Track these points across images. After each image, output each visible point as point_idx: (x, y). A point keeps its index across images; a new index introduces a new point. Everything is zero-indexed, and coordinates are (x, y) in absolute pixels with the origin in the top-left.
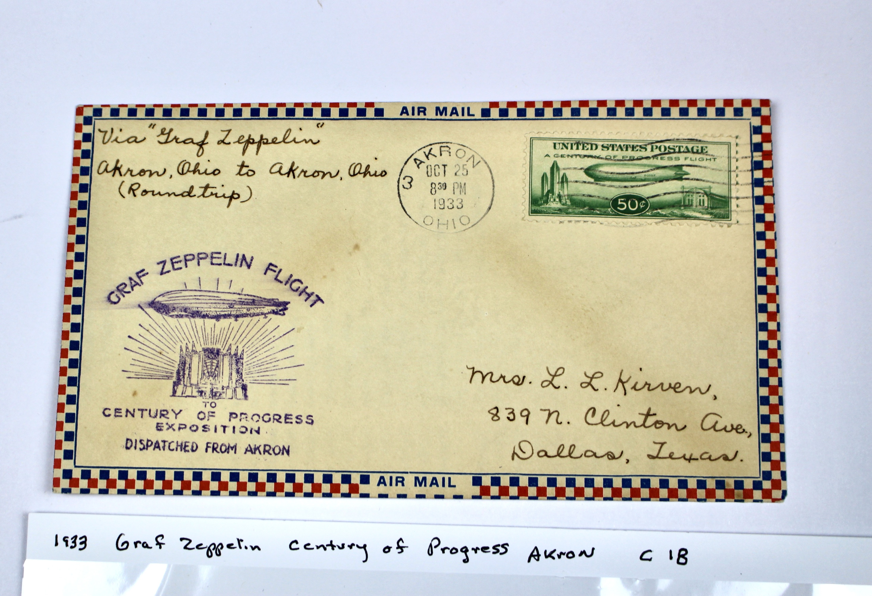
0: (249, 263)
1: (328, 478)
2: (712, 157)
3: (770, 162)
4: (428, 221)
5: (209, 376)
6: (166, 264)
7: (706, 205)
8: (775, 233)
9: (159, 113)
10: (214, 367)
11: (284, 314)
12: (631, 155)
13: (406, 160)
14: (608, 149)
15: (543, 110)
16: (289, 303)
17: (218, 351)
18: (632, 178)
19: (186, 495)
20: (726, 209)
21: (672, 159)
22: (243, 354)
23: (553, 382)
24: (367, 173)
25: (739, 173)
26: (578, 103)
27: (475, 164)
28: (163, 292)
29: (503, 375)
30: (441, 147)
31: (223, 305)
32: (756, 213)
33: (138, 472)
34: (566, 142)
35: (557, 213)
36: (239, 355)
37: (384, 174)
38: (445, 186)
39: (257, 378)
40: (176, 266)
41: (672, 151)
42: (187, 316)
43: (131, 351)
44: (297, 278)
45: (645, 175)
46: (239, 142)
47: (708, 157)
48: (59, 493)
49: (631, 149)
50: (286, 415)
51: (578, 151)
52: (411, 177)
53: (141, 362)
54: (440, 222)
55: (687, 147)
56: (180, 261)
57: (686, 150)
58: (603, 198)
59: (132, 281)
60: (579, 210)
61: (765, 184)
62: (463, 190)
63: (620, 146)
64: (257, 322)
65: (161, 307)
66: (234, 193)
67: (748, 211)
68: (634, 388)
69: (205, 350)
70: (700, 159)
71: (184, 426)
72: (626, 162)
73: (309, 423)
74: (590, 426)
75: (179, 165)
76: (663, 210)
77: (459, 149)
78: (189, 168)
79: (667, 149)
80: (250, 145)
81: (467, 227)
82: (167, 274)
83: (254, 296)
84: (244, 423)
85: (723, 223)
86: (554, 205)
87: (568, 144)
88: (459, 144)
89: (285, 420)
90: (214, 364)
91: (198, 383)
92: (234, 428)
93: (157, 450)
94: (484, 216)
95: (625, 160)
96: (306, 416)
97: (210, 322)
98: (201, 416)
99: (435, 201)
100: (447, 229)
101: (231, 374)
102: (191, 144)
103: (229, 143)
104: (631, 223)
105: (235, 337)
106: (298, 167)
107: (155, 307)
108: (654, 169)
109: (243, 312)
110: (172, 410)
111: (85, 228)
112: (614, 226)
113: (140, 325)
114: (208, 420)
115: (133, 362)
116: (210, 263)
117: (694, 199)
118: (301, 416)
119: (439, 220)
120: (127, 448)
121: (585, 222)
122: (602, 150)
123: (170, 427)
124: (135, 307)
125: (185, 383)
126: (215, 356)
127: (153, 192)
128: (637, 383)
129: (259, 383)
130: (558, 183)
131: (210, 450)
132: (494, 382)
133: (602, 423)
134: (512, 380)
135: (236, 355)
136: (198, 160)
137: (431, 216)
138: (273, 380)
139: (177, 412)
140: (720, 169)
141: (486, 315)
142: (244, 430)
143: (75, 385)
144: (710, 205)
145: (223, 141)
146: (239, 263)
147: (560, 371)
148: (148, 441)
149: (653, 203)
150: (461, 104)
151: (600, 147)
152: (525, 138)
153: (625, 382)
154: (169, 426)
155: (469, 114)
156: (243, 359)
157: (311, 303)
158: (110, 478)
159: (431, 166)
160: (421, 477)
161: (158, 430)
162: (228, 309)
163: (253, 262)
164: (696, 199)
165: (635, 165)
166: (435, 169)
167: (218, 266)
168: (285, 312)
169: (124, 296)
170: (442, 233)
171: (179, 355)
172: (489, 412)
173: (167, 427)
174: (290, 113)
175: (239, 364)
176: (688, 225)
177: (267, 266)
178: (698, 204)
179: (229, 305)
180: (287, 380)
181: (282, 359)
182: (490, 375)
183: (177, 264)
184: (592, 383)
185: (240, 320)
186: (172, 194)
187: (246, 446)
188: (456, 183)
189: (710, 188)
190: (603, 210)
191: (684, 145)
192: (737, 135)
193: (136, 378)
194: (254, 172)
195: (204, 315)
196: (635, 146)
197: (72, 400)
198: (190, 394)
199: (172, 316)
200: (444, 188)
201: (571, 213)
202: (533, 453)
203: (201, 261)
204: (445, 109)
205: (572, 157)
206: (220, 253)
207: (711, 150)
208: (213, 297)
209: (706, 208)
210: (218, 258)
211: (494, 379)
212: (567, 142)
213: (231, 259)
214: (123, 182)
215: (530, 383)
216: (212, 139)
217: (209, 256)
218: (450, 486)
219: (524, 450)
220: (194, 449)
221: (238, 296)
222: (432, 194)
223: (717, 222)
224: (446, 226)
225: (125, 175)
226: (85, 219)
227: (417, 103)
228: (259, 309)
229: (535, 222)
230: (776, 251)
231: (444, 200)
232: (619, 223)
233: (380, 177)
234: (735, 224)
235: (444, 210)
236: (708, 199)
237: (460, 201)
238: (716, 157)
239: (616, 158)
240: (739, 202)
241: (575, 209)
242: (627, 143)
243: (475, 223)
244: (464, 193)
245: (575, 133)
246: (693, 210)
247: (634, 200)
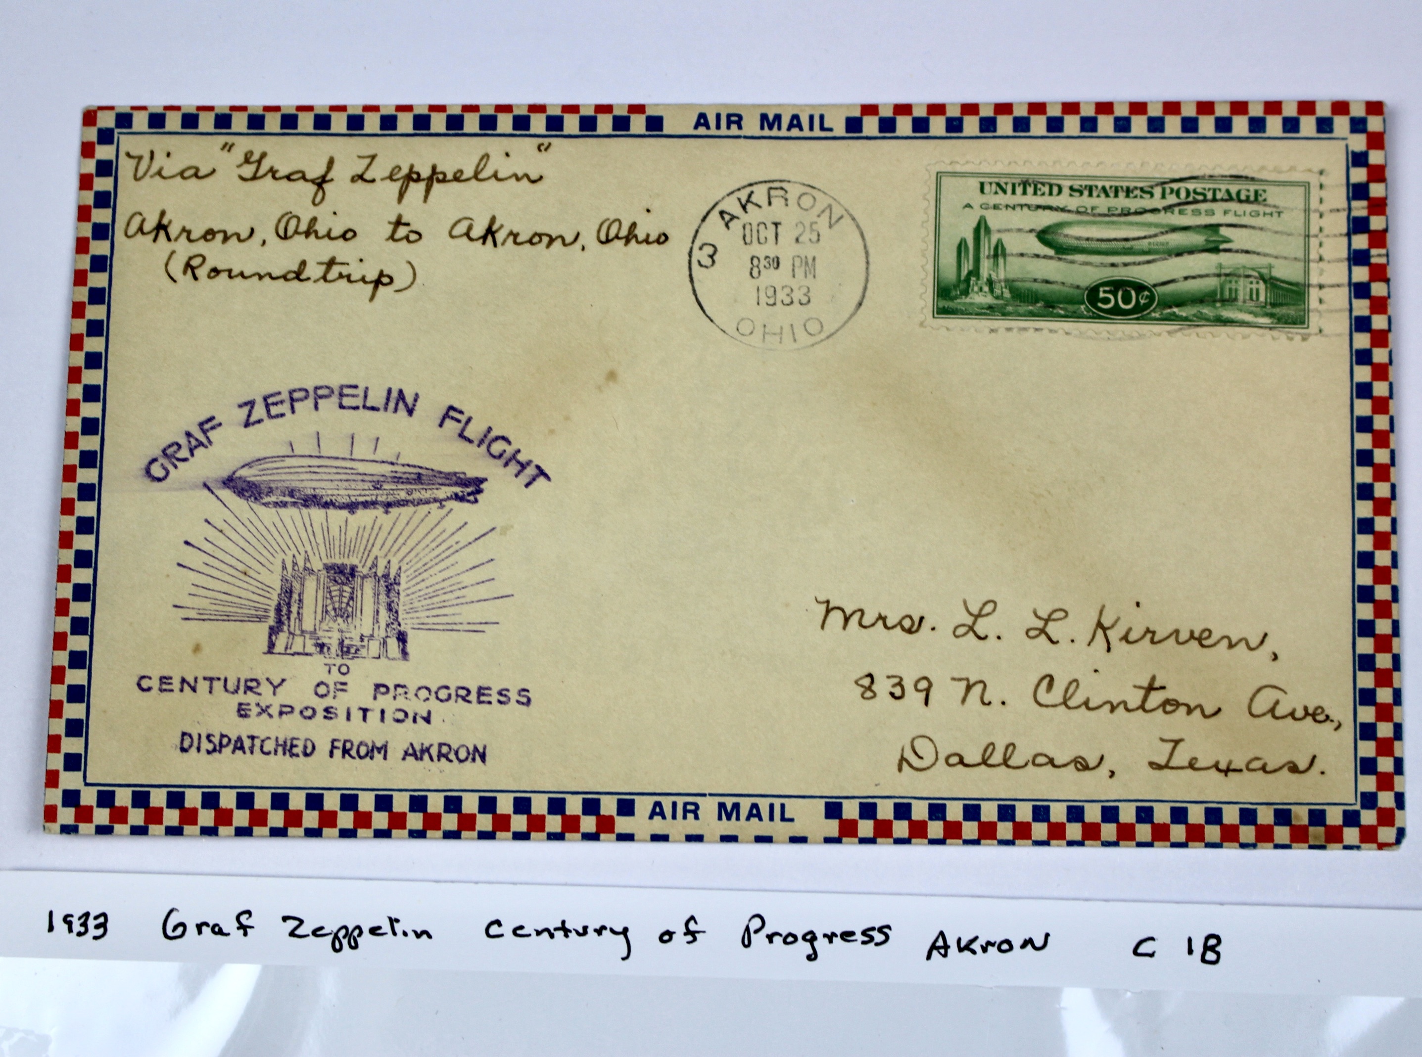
0: (410, 406)
1: (557, 806)
2: (1274, 210)
3: (1383, 218)
4: (745, 328)
5: (336, 616)
6: (256, 407)
7: (1262, 298)
8: (1390, 352)
9: (239, 122)
10: (345, 600)
11: (476, 501)
12: (1123, 206)
13: (704, 213)
14: (1081, 193)
15: (960, 120)
16: (486, 480)
17: (353, 569)
18: (1125, 247)
19: (294, 837)
20: (1299, 307)
21: (1200, 213)
22: (399, 576)
23: (976, 628)
24: (632, 238)
25: (1324, 240)
26: (1026, 108)
27: (833, 221)
28: (248, 460)
29: (883, 615)
30: (771, 188)
31: (361, 483)
32: (1355, 314)
33: (203, 793)
34: (1002, 181)
35: (985, 314)
36: (392, 576)
37: (663, 239)
38: (777, 263)
39: (426, 620)
40: (274, 410)
41: (1200, 198)
42: (294, 504)
43: (190, 569)
44: (500, 434)
45: (1150, 244)
46: (391, 178)
47: (1268, 210)
48: (55, 833)
49: (1124, 194)
50: (480, 688)
51: (1025, 197)
52: (713, 246)
53: (209, 589)
54: (767, 330)
55: (1228, 191)
56: (282, 402)
57: (1226, 197)
58: (1072, 286)
59: (192, 440)
60: (1026, 308)
61: (1374, 260)
62: (810, 270)
63: (1103, 188)
64: (427, 516)
65: (247, 488)
66: (381, 274)
67: (1341, 310)
68: (1125, 638)
69: (328, 568)
70: (1253, 214)
71: (289, 709)
73: (523, 704)
74: (1044, 709)
75: (279, 221)
76: (1183, 308)
77: (804, 194)
78: (297, 226)
79: (1192, 194)
80: (412, 184)
81: (818, 338)
82: (257, 426)
83: (421, 468)
84: (401, 703)
85: (1292, 333)
86: (980, 298)
87: (1006, 184)
88: (804, 184)
89: (478, 697)
90: (344, 594)
91: (315, 629)
92: (383, 712)
93: (239, 753)
94: (849, 319)
95: (1113, 215)
96: (516, 691)
97: (337, 516)
98: (322, 690)
99: (758, 290)
100: (781, 342)
101: (378, 612)
102: (302, 182)
103: (373, 181)
104: (1123, 332)
105: (384, 544)
106: (502, 226)
107: (234, 487)
108: (1167, 232)
109: (398, 497)
110: (268, 679)
111: (102, 340)
112: (1091, 338)
113: (207, 521)
114: (334, 697)
115: (194, 590)
116: (337, 405)
117: (1241, 289)
118: (508, 690)
119: (765, 326)
120: (183, 750)
121: (1036, 330)
122: (1071, 195)
123: (264, 710)
124: (197, 486)
125: (292, 629)
126: (347, 579)
127: (230, 271)
128: (1130, 629)
129: (430, 629)
130: (988, 257)
131: (338, 753)
132: (865, 627)
133: (1065, 703)
134: (900, 623)
135: (386, 576)
136: (313, 211)
137: (751, 318)
138: (455, 624)
139: (276, 684)
140: (1289, 232)
141: (852, 503)
142: (401, 716)
143: (86, 634)
144: (1270, 299)
145: (361, 177)
146: (392, 405)
147: (989, 608)
148: (222, 736)
149: (1164, 294)
150: (807, 108)
151: (1066, 191)
152: (927, 173)
153: (1108, 628)
154: (262, 710)
155: (822, 128)
156: (399, 584)
157: (527, 480)
158: (151, 805)
159: (750, 224)
160: (729, 802)
161: (241, 716)
162: (371, 492)
163: (418, 404)
164: (1245, 288)
165: (1131, 224)
166: (758, 231)
167: (352, 411)
168: (479, 497)
169: (176, 467)
170: (771, 350)
171: (281, 578)
172: (856, 682)
173: (258, 710)
174: (488, 123)
175: (392, 594)
176: (1228, 336)
177: (444, 411)
178: (1248, 297)
179: (373, 484)
180: (481, 623)
181: (472, 585)
182: (859, 614)
183: (275, 406)
184: (1048, 630)
185: (394, 511)
186: (265, 275)
187: (406, 746)
188: (798, 256)
189: (1270, 267)
190: (1071, 308)
191: (1223, 187)
192: (1322, 168)
193: (199, 619)
194: (420, 235)
195: (326, 503)
196: (1131, 188)
197: (79, 660)
198: (301, 650)
199: (266, 504)
200: (775, 265)
202: (937, 759)
203: (320, 401)
204: (778, 117)
205: (1014, 208)
206: (356, 387)
207: (1273, 195)
208: (343, 468)
209: (1263, 304)
210: (353, 396)
211: (866, 621)
212: (1005, 180)
213: (376, 398)
214: (173, 252)
215: (933, 629)
216: (341, 173)
217: (336, 392)
218: (783, 819)
219: (920, 754)
220: (309, 751)
221: (391, 468)
222: (753, 277)
223: (1283, 332)
224: (778, 338)
225: (176, 239)
226: (102, 321)
227: (726, 106)
228: (429, 492)
229: (945, 329)
230: (1391, 385)
231: (775, 288)
232: (1101, 333)
233: (656, 245)
234: (1316, 334)
235: (775, 306)
236: (1266, 288)
237: (805, 290)
238: (1282, 210)
239: (1097, 211)
240: (1324, 293)
241: (1019, 308)
242: (1117, 184)
243: (832, 331)
244: (811, 276)
245: (1021, 163)
246: (1238, 309)
247: (1128, 289)
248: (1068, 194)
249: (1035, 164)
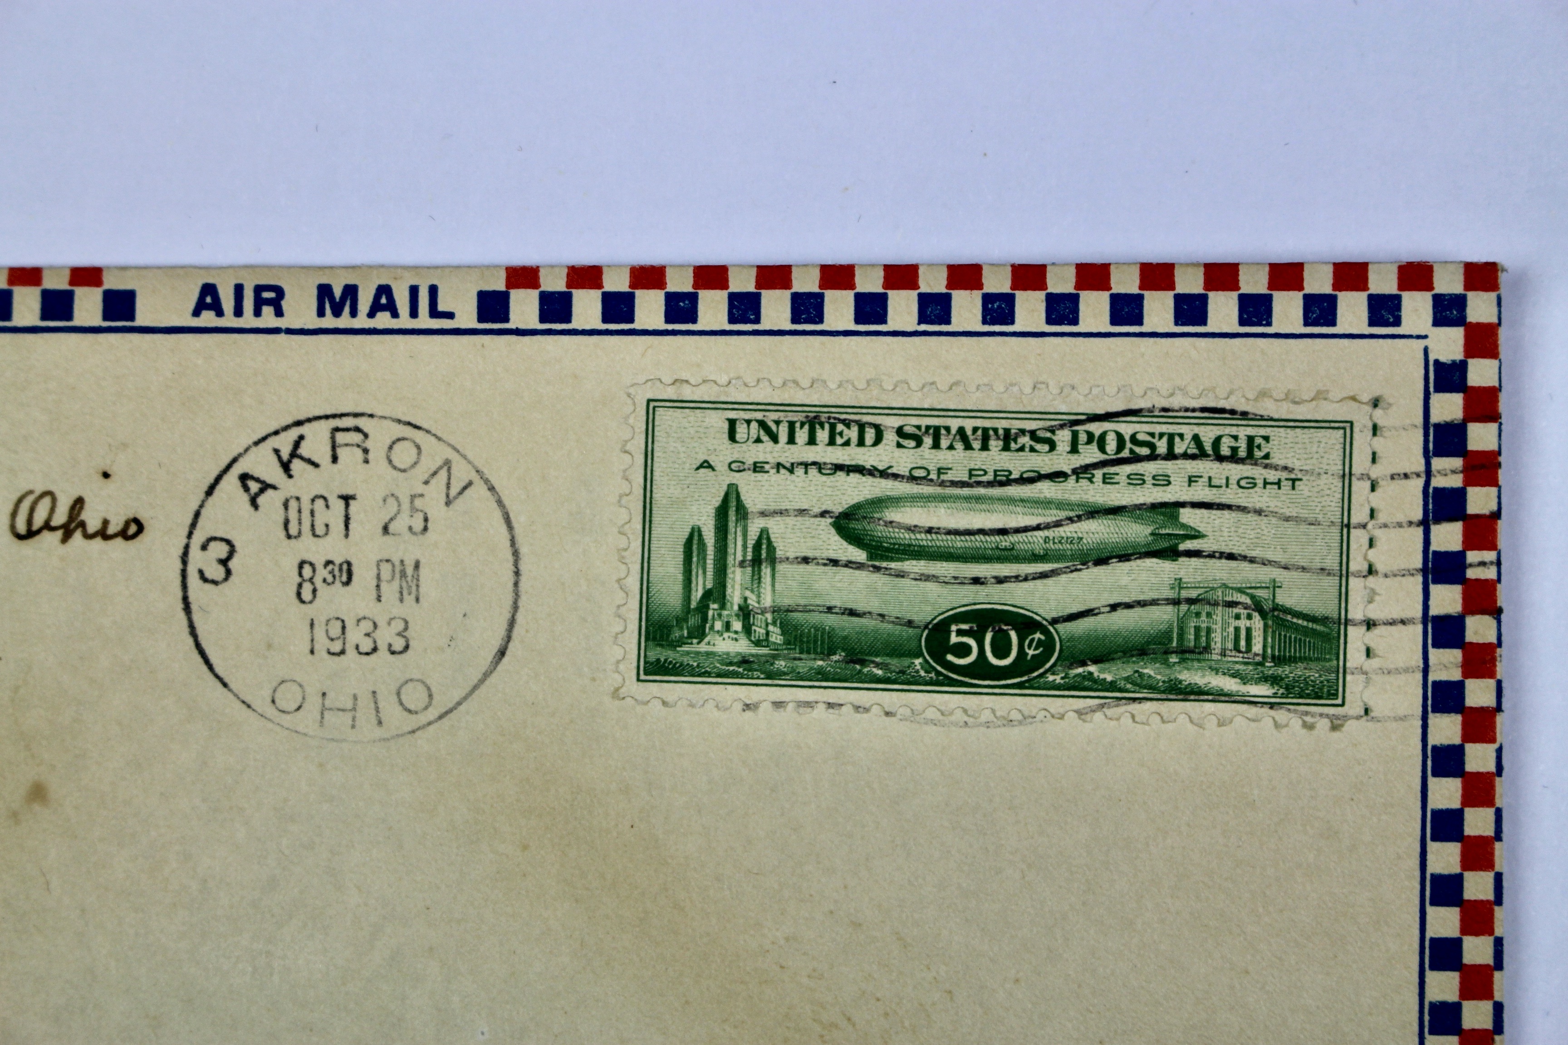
2: (1284, 475)
3: (1491, 493)
4: (288, 698)
7: (1257, 648)
8: (1499, 751)
12: (998, 468)
13: (211, 479)
14: (919, 443)
15: (693, 298)
18: (1000, 547)
20: (1328, 665)
21: (1144, 482)
24: (77, 528)
25: (1378, 533)
26: (816, 274)
27: (453, 492)
30: (337, 429)
34: (770, 418)
35: (734, 675)
37: (133, 529)
38: (347, 573)
41: (1144, 451)
45: (1046, 540)
47: (1273, 477)
49: (1001, 443)
51: (813, 447)
52: (228, 542)
54: (328, 703)
55: (1196, 438)
57: (1193, 451)
58: (898, 621)
60: (810, 664)
61: (1471, 574)
62: (409, 587)
63: (961, 431)
67: (1406, 670)
70: (1243, 483)
72: (982, 491)
76: (1106, 665)
77: (399, 440)
79: (1129, 445)
81: (423, 718)
85: (1313, 716)
86: (726, 644)
87: (778, 423)
88: (399, 421)
94: (482, 681)
95: (979, 484)
99: (312, 625)
100: (353, 727)
104: (993, 711)
108: (1079, 518)
112: (933, 722)
117: (1217, 627)
119: (324, 694)
121: (830, 705)
122: (899, 445)
130: (742, 564)
137: (298, 680)
140: (1311, 517)
141: (481, 1036)
144: (1273, 648)
149: (1071, 639)
150: (406, 274)
151: (890, 437)
152: (629, 401)
155: (434, 313)
159: (298, 499)
164: (1225, 626)
165: (1012, 501)
166: (312, 513)
170: (334, 741)
178: (1230, 645)
188: (387, 561)
189: (1274, 586)
190: (895, 663)
191: (1188, 431)
192: (1376, 394)
196: (1013, 432)
200: (344, 578)
201: (785, 674)
204: (351, 291)
205: (791, 471)
207: (1283, 448)
209: (1259, 659)
212: (774, 416)
222: (303, 602)
223: (1295, 711)
224: (349, 715)
227: (254, 269)
229: (657, 704)
230: (1499, 813)
231: (343, 621)
232: (951, 713)
233: (119, 541)
234: (1358, 718)
235: (342, 656)
236: (1266, 626)
237: (401, 626)
238: (1299, 476)
239: (948, 477)
240: (1374, 638)
241: (797, 662)
242: (987, 424)
243: (450, 705)
244: (413, 596)
245: (805, 383)
246: (1210, 668)
247: (1005, 628)
248: (895, 444)
249: (832, 386)
